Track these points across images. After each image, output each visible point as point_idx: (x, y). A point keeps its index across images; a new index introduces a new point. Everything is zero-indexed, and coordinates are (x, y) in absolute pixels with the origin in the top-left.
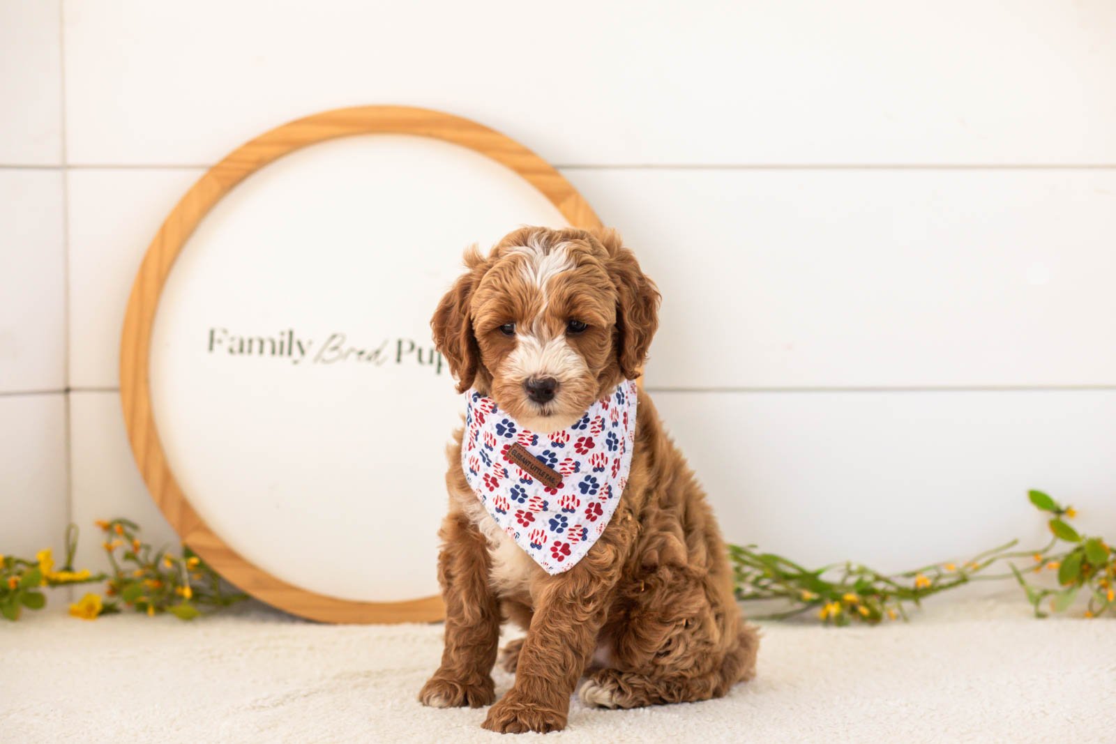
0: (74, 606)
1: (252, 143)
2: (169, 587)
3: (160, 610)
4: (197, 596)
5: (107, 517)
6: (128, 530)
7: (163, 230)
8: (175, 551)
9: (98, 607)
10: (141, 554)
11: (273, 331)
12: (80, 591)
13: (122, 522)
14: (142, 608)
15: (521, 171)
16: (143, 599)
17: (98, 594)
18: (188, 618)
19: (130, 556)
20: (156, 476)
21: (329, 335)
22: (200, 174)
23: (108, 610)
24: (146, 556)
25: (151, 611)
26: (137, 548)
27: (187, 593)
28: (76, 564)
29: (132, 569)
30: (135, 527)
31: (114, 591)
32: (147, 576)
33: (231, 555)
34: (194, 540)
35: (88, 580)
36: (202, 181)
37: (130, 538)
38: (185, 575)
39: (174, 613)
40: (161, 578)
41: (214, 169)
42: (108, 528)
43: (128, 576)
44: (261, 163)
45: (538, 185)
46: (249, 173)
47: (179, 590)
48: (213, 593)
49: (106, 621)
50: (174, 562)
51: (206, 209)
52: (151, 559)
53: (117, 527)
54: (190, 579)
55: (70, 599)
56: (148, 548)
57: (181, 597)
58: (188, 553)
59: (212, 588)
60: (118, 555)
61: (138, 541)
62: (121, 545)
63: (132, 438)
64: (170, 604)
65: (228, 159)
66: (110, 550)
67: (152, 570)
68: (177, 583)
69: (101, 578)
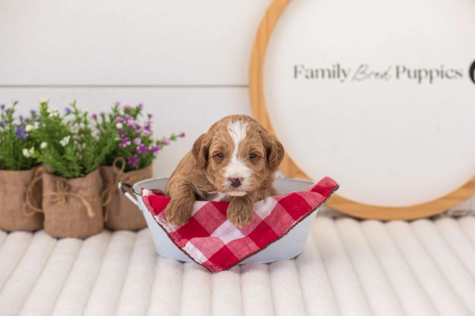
11: (328, 65)
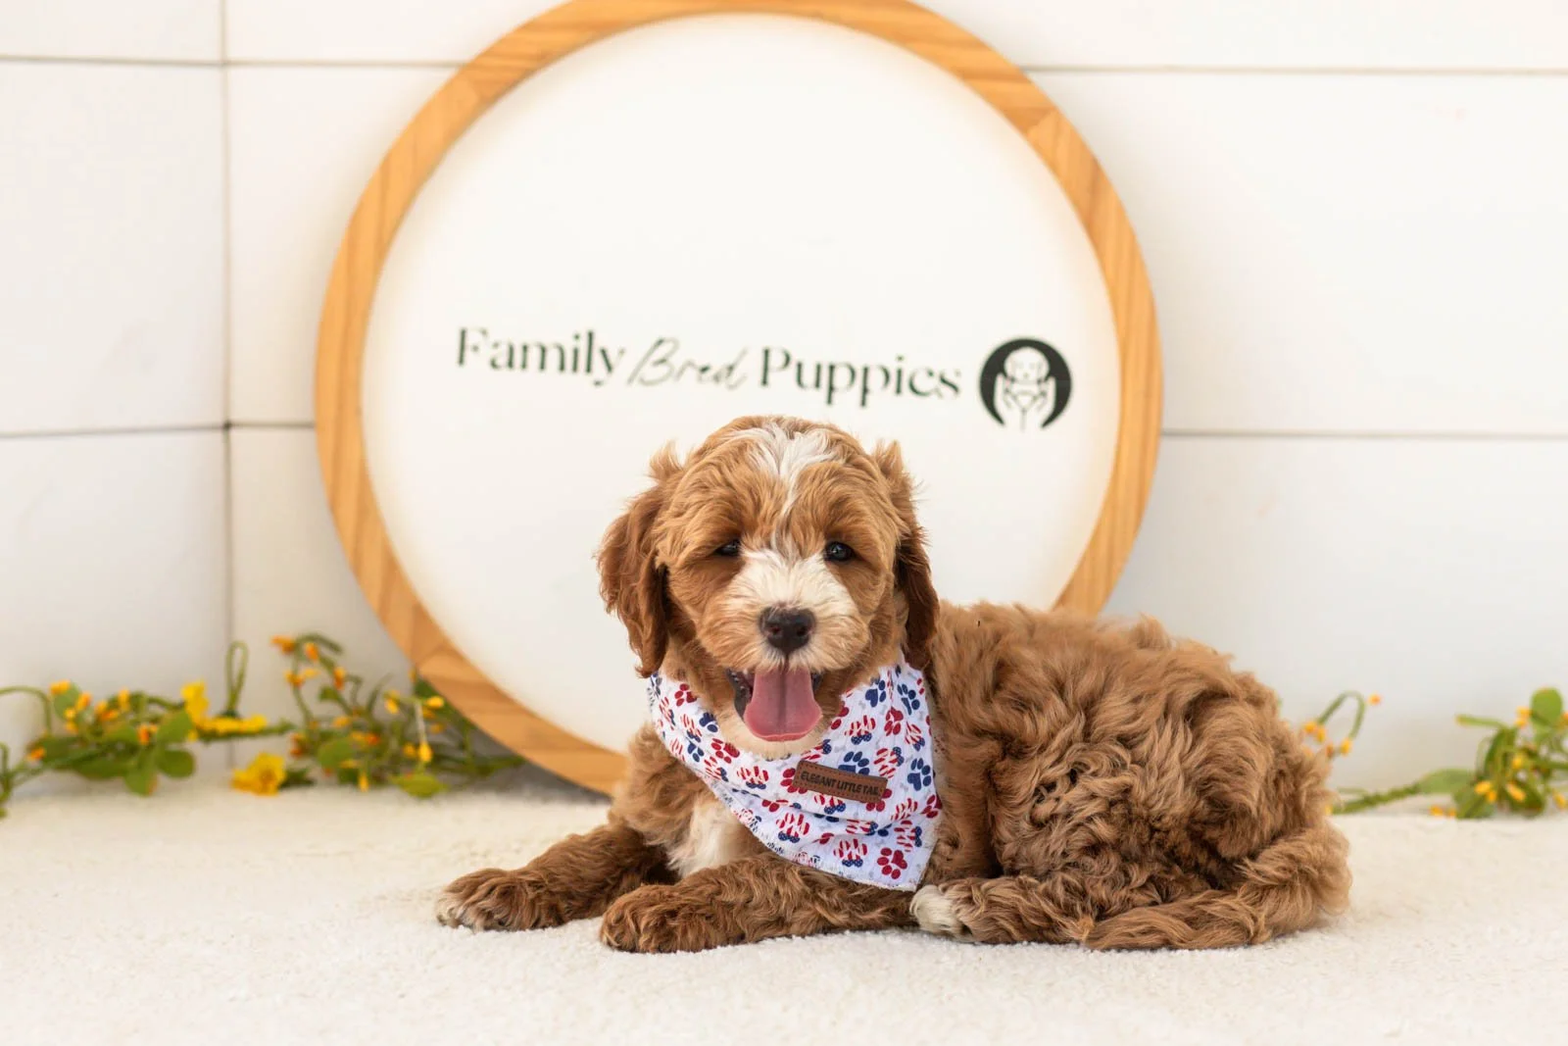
0: (241, 774)
1: (530, 27)
2: (394, 744)
3: (378, 780)
4: (439, 760)
5: (291, 631)
6: (326, 652)
7: (386, 167)
8: (401, 688)
9: (280, 776)
10: (346, 692)
11: (562, 334)
12: (247, 749)
13: (316, 639)
14: (349, 778)
15: (966, 75)
16: (351, 763)
17: (279, 755)
18: (425, 795)
19: (327, 695)
20: (374, 566)
21: (654, 340)
22: (446, 75)
23: (295, 781)
24: (354, 697)
25: (364, 783)
26: (339, 682)
27: (425, 753)
28: (242, 708)
29: (333, 716)
30: (335, 648)
31: (303, 750)
32: (356, 727)
33: (495, 695)
34: (434, 669)
35: (264, 732)
36: (449, 87)
37: (329, 665)
38: (421, 725)
39: (402, 786)
40: (378, 730)
41: (467, 69)
42: (292, 648)
43: (324, 726)
44: (545, 59)
45: (989, 97)
46: (527, 73)
47: (409, 750)
48: (461, 755)
49: (294, 798)
50: (400, 704)
51: (455, 133)
52: (362, 699)
53: (308, 647)
54: (428, 733)
55: (231, 762)
56: (358, 681)
57: (413, 762)
58: (423, 689)
59: (462, 747)
60: (310, 693)
61: (341, 672)
62: (314, 676)
63: (334, 505)
64: (396, 773)
65: (489, 53)
66: (296, 684)
67: (363, 716)
68: (409, 739)
69: (283, 729)
